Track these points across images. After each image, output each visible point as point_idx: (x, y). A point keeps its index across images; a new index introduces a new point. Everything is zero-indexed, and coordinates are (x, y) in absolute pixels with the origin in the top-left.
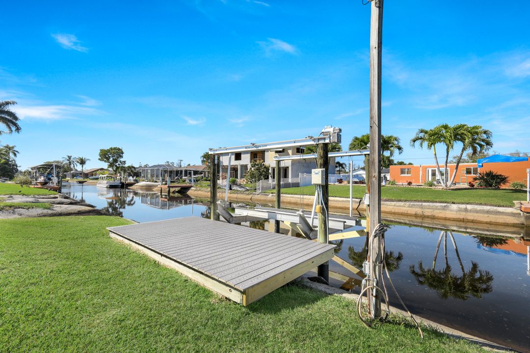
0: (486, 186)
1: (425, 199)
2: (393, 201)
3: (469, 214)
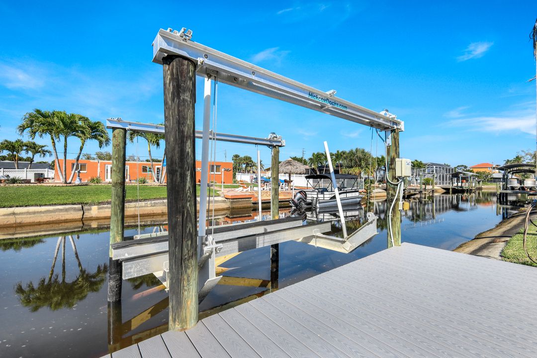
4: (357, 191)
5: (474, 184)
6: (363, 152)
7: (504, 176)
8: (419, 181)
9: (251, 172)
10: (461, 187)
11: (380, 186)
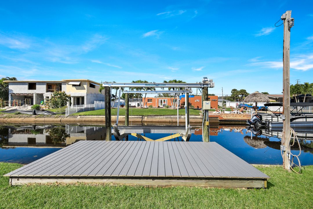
1: (172, 114)
2: (158, 116)
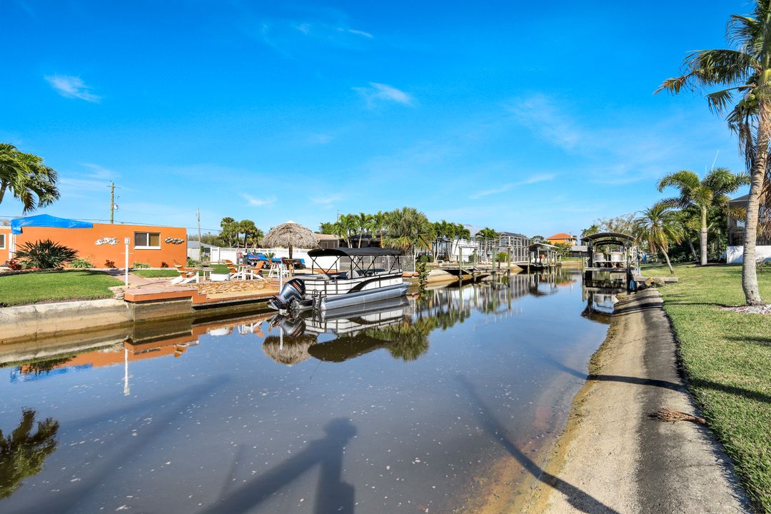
0: (40, 267)
3: (44, 322)
4: (400, 276)
5: (553, 260)
6: (414, 213)
7: (589, 249)
8: (491, 257)
9: (255, 245)
10: (540, 263)
11: (441, 265)
